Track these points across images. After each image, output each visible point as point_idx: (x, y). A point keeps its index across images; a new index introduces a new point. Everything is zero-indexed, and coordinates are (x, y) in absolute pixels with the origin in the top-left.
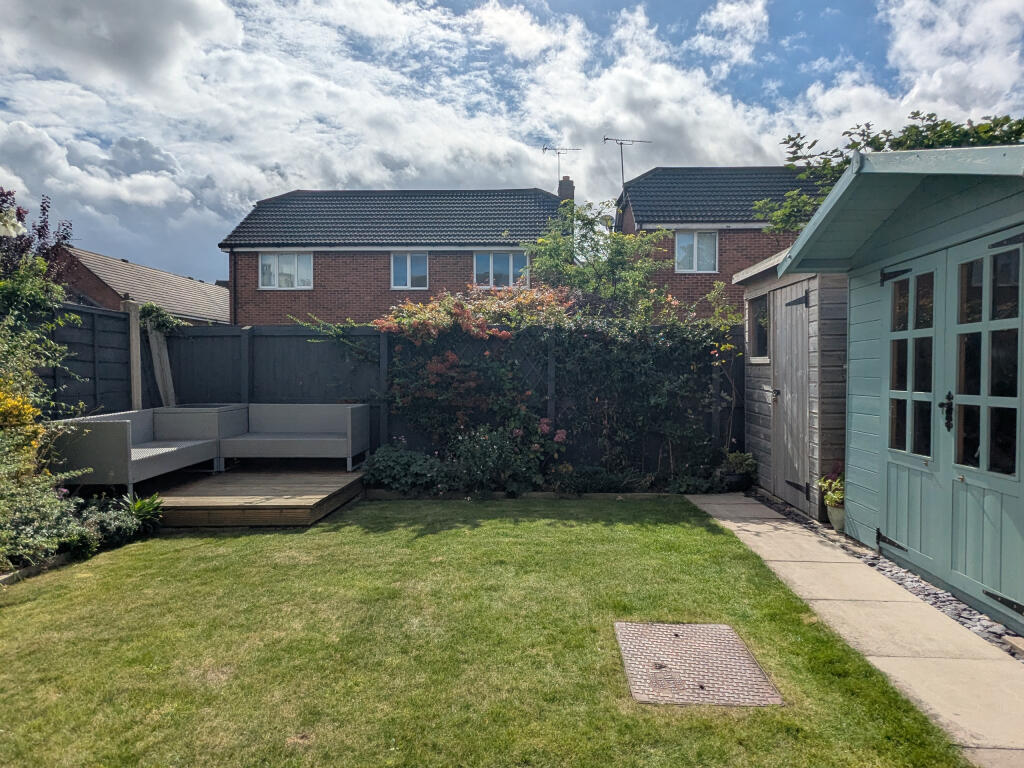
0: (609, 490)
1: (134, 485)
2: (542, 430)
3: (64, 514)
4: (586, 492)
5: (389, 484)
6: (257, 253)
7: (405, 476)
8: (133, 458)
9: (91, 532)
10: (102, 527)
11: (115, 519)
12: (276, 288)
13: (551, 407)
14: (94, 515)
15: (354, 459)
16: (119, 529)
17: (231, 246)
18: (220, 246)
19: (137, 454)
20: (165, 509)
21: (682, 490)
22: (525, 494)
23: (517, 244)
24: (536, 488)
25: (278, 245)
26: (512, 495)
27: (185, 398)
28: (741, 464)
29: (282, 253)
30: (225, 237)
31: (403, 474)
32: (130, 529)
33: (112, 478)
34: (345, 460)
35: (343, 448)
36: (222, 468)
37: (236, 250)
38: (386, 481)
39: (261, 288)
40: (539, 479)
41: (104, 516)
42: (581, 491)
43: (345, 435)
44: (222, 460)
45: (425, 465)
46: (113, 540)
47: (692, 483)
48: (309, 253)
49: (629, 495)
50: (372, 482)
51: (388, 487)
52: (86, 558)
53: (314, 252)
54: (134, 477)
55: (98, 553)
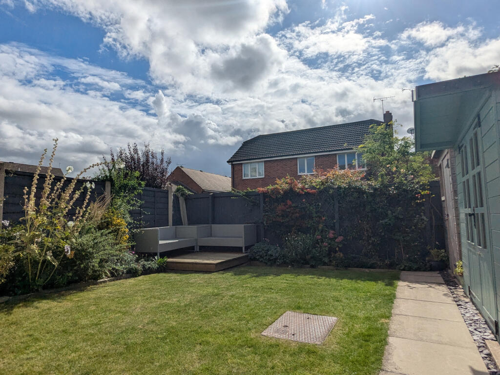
0: (362, 267)
1: (160, 253)
2: (329, 236)
3: (131, 261)
4: (350, 267)
5: (259, 259)
6: (242, 164)
7: (266, 256)
8: (160, 243)
9: (140, 268)
10: (144, 266)
11: (149, 264)
12: (249, 177)
13: (337, 226)
14: (142, 262)
15: (245, 247)
16: (149, 268)
17: (232, 162)
18: (228, 162)
19: (161, 242)
20: (167, 262)
21: (402, 268)
22: (319, 267)
23: (352, 149)
24: (325, 264)
25: (250, 159)
26: (312, 267)
27: (191, 222)
28: (438, 256)
29: (251, 163)
30: (230, 158)
31: (265, 255)
32: (153, 268)
33: (152, 250)
34: (242, 247)
35: (240, 243)
36: (198, 250)
37: (234, 163)
38: (257, 257)
39: (244, 178)
40: (326, 260)
41: (146, 263)
42: (347, 267)
43: (242, 237)
44: (198, 247)
45: (275, 251)
46: (147, 271)
47: (407, 265)
48: (262, 162)
49: (372, 270)
50: (252, 258)
51: (258, 260)
52: (136, 277)
53: (265, 161)
54: (160, 250)
55: (141, 275)
